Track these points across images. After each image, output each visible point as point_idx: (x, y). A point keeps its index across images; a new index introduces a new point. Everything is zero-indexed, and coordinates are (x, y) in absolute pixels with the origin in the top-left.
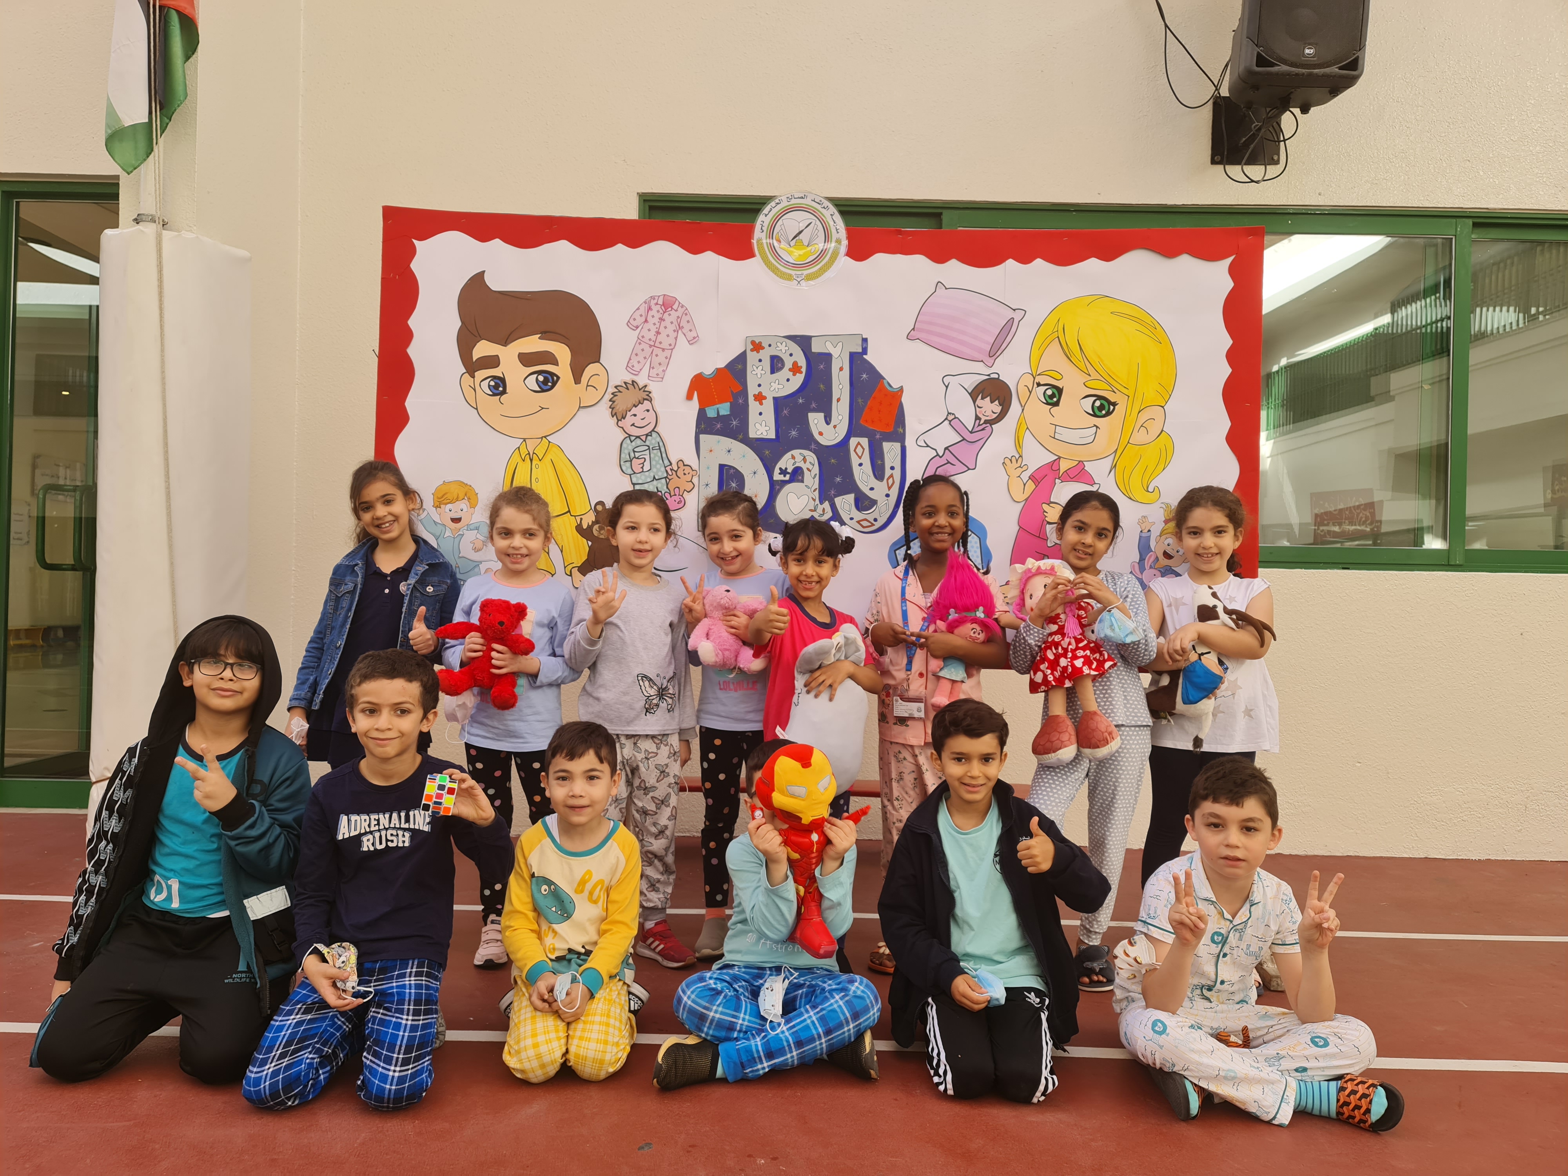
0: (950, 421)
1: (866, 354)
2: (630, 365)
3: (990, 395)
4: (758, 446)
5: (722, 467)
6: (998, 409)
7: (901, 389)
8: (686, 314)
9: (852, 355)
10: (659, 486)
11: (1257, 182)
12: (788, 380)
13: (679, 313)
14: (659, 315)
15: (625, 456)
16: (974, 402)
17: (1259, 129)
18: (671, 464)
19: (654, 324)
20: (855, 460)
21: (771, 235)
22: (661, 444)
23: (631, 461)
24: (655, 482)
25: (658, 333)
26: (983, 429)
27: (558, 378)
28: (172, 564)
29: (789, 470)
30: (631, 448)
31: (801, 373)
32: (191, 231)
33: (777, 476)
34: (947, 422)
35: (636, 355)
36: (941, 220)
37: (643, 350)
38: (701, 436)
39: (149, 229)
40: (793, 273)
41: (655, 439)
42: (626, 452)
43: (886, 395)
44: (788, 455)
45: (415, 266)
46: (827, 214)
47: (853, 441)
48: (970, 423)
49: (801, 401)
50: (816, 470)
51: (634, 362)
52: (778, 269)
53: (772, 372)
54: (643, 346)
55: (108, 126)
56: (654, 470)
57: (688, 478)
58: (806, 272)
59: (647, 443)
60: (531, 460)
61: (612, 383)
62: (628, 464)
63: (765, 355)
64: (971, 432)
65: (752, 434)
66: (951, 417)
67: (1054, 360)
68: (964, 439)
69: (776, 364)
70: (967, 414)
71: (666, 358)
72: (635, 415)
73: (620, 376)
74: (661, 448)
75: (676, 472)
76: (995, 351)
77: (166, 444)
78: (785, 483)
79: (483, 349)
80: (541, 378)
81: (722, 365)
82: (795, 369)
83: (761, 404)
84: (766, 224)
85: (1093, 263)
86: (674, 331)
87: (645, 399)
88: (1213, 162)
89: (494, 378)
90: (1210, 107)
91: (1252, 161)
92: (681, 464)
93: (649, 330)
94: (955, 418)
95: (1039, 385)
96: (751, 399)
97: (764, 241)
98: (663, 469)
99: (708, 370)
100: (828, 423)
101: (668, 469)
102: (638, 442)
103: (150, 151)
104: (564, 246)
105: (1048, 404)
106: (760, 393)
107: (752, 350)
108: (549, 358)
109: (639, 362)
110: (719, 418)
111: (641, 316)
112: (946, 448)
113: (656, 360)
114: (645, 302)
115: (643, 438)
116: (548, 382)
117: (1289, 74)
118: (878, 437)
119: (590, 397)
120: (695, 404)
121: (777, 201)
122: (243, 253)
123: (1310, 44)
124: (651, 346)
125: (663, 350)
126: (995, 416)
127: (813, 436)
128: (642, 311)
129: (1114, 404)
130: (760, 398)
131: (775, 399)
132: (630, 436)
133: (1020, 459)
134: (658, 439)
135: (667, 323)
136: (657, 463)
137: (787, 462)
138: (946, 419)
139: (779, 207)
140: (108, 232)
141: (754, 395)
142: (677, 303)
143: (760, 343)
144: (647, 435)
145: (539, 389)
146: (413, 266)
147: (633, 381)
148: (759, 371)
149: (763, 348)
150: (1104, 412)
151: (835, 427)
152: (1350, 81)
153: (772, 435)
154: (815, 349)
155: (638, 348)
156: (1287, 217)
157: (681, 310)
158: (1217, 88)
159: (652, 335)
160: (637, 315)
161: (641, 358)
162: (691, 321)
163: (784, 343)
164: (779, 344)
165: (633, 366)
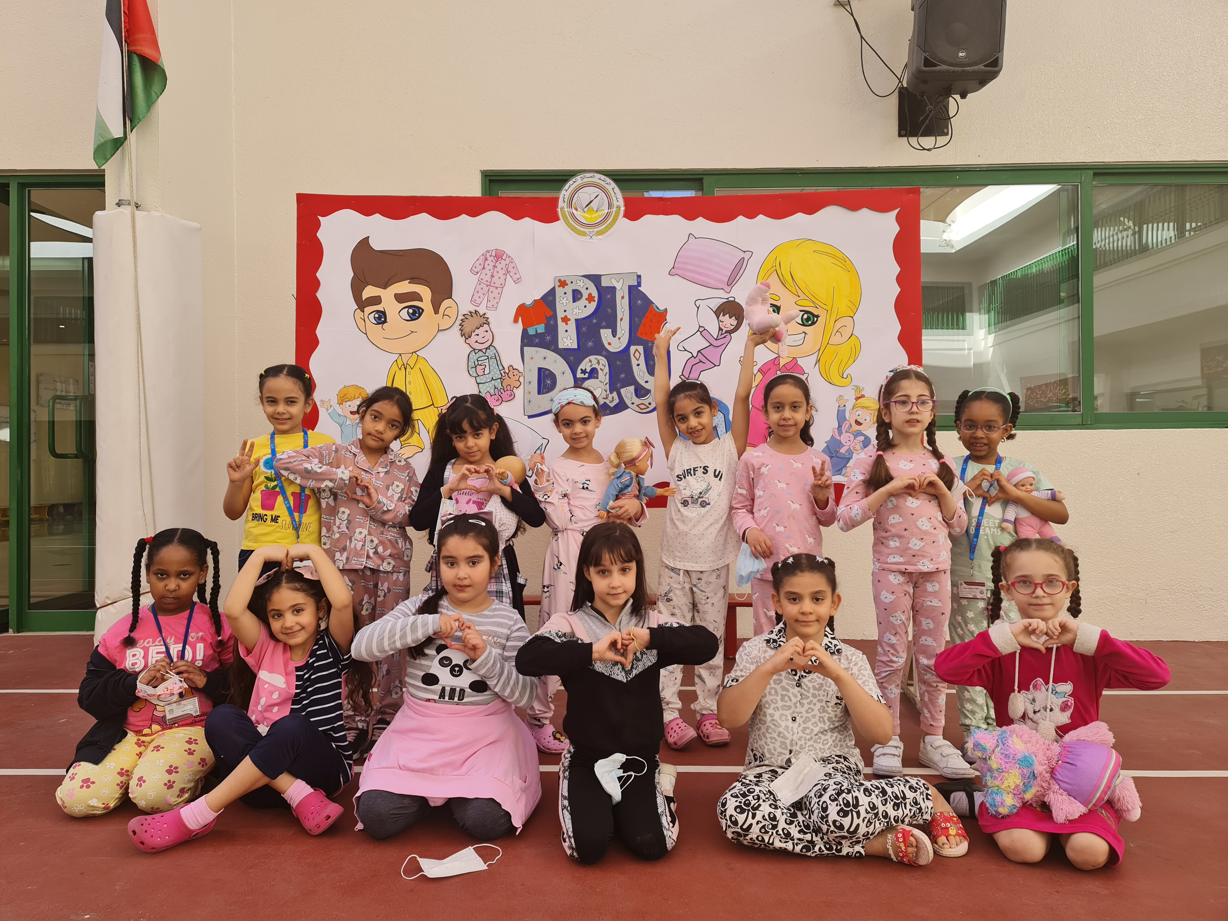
1: (640, 287)
2: (473, 300)
4: (565, 354)
5: (540, 369)
6: (735, 322)
7: (666, 310)
8: (512, 262)
9: (630, 287)
10: (496, 384)
11: (929, 150)
12: (585, 307)
13: (507, 262)
14: (492, 264)
15: (471, 364)
16: (718, 318)
17: (932, 110)
18: (504, 369)
19: (490, 270)
20: (634, 362)
21: (570, 205)
22: (497, 355)
24: (493, 382)
25: (492, 276)
26: (725, 337)
27: (423, 310)
29: (588, 370)
30: (475, 358)
31: (595, 301)
32: (158, 211)
33: (579, 375)
34: (699, 333)
35: (478, 292)
36: (703, 183)
37: (482, 289)
38: (525, 348)
39: (127, 211)
40: (586, 230)
42: (472, 361)
43: (655, 314)
44: (587, 360)
45: (321, 235)
47: (633, 349)
49: (595, 321)
50: (607, 369)
51: (476, 297)
52: (576, 228)
53: (574, 301)
54: (482, 286)
56: (492, 373)
57: (517, 378)
58: (595, 230)
59: (487, 354)
60: (405, 369)
62: (474, 369)
63: (569, 289)
64: (716, 340)
65: (561, 346)
66: (701, 329)
68: (711, 344)
69: (576, 295)
70: (713, 327)
71: (499, 293)
72: (478, 335)
73: (466, 307)
74: (497, 357)
76: (731, 281)
78: (584, 379)
79: (369, 291)
80: (411, 311)
81: (538, 297)
82: (590, 299)
83: (567, 324)
84: (566, 197)
85: (800, 217)
86: (504, 274)
87: (484, 323)
88: (900, 135)
89: (378, 312)
90: (896, 95)
91: (927, 133)
92: (511, 368)
93: (486, 274)
96: (559, 320)
97: (566, 209)
98: (498, 372)
99: (529, 302)
100: (614, 336)
101: (502, 372)
102: (481, 354)
104: (424, 216)
106: (566, 316)
107: (559, 286)
108: (416, 296)
109: (479, 297)
110: (537, 335)
111: (480, 264)
112: (699, 352)
113: (491, 296)
114: (483, 255)
115: (484, 351)
116: (416, 314)
117: (948, 71)
119: (446, 323)
120: (520, 326)
121: (574, 180)
122: (196, 225)
123: (963, 49)
125: (497, 288)
126: (733, 327)
127: (604, 345)
128: (481, 261)
129: (817, 317)
130: (566, 320)
131: (577, 320)
132: (474, 349)
134: (495, 351)
135: (499, 269)
136: (494, 368)
137: (586, 365)
139: (576, 184)
140: (98, 212)
141: (562, 318)
142: (505, 255)
143: (565, 281)
144: (486, 349)
146: (318, 235)
147: (476, 311)
148: (564, 301)
149: (567, 284)
150: (810, 322)
151: (619, 338)
152: (993, 75)
153: (575, 346)
154: (604, 284)
155: (479, 287)
156: (956, 173)
157: (508, 260)
158: (900, 81)
159: (488, 278)
160: (477, 264)
161: (480, 294)
162: (515, 267)
163: (582, 281)
164: (578, 281)
165: (476, 300)
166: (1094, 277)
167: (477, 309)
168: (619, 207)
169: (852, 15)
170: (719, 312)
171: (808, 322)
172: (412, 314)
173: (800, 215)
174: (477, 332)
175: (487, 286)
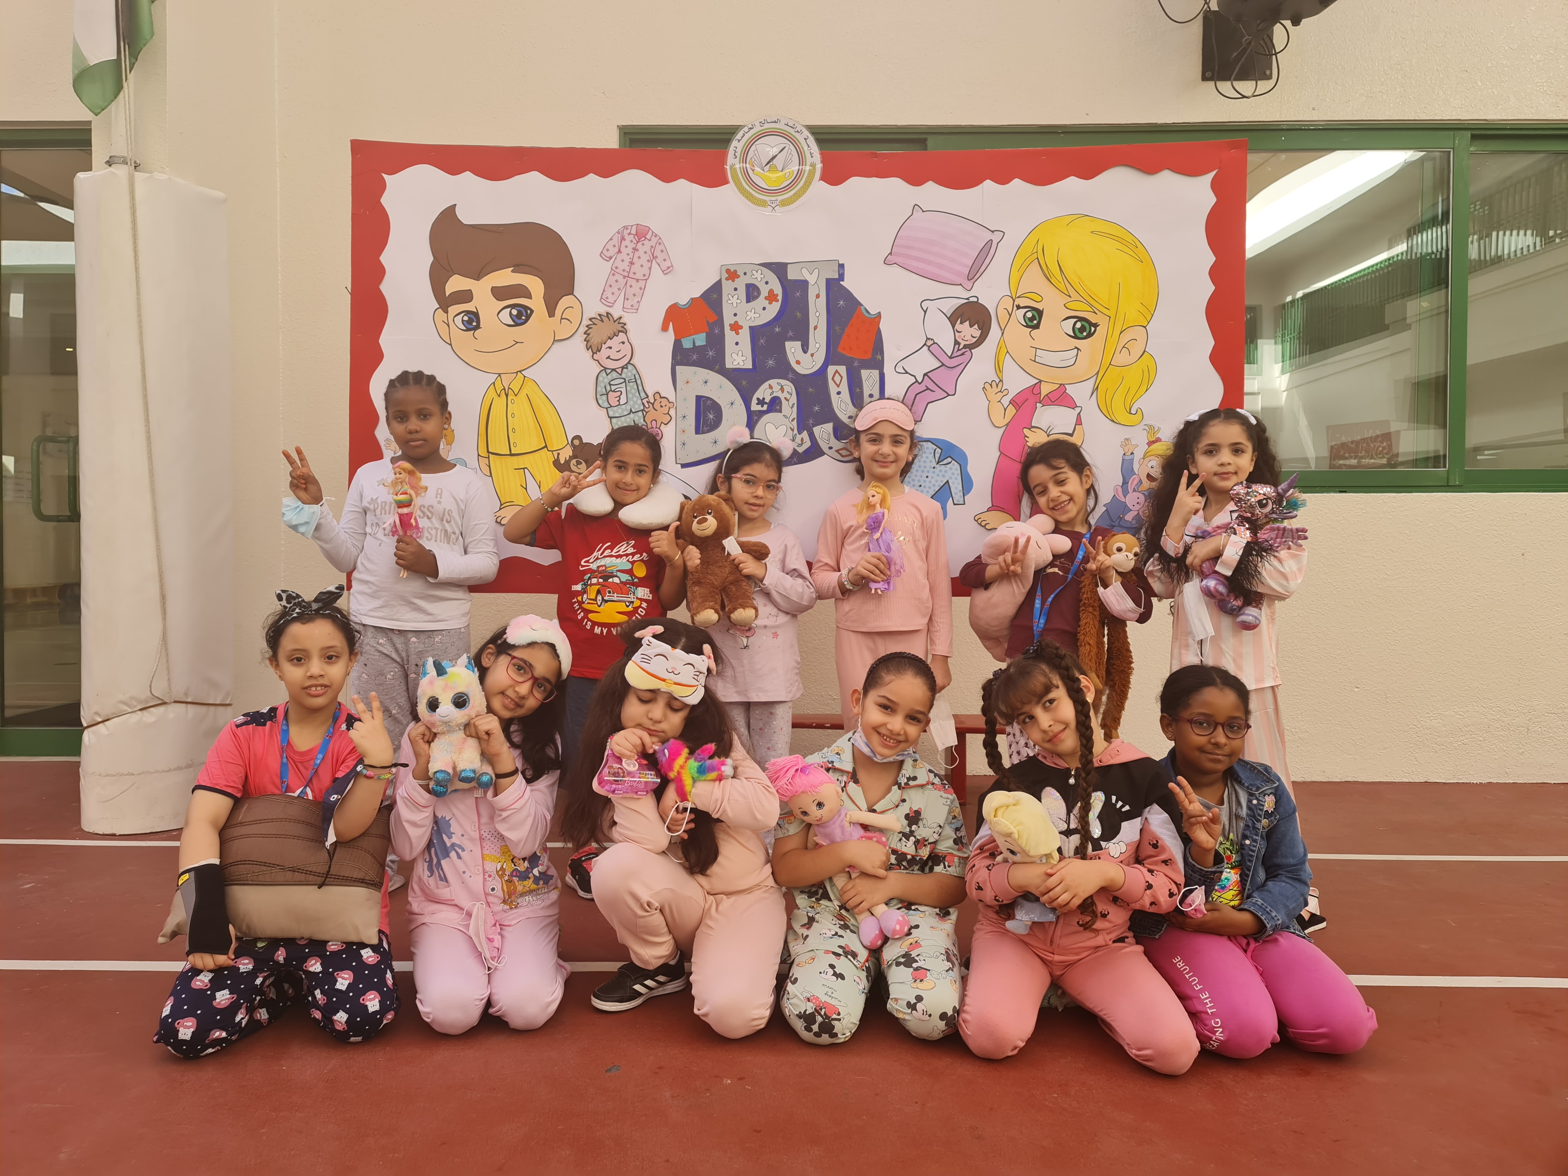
0: (929, 347)
1: (843, 280)
2: (604, 297)
4: (734, 376)
5: (699, 398)
6: (977, 333)
7: (879, 315)
8: (660, 244)
9: (829, 282)
10: (636, 419)
11: (1249, 98)
12: (764, 309)
13: (653, 243)
14: (631, 245)
15: (601, 390)
16: (953, 327)
17: (1250, 43)
18: (647, 397)
19: (628, 254)
20: (833, 389)
22: (637, 376)
23: (607, 394)
24: (632, 415)
25: (632, 263)
26: (963, 354)
27: (532, 311)
28: (155, 509)
29: (767, 400)
30: (607, 381)
31: (778, 301)
32: (164, 172)
33: (755, 407)
34: (925, 348)
35: (610, 286)
36: (926, 145)
37: (617, 281)
38: (678, 368)
39: (120, 171)
40: (767, 199)
41: (631, 371)
42: (603, 385)
43: (864, 322)
44: (766, 385)
45: (386, 200)
46: (800, 138)
47: (831, 369)
48: (949, 348)
49: (777, 330)
50: (794, 399)
51: (608, 293)
52: (752, 195)
53: (748, 301)
54: (617, 277)
55: (75, 66)
56: (631, 403)
57: (665, 410)
58: (780, 198)
59: (623, 376)
60: (507, 395)
62: (604, 397)
63: (741, 283)
64: (950, 358)
65: (729, 365)
66: (929, 343)
67: (1034, 282)
68: (943, 365)
69: (752, 293)
70: (946, 339)
71: (641, 289)
72: (610, 348)
73: (593, 308)
74: (637, 380)
75: (653, 404)
76: (974, 274)
77: (145, 389)
78: (762, 413)
79: (455, 284)
80: (515, 312)
81: (697, 294)
82: (771, 297)
83: (737, 333)
84: (739, 150)
85: (1072, 183)
86: (648, 261)
87: (619, 331)
88: (1204, 78)
89: (467, 312)
90: (1199, 21)
91: (1243, 76)
92: (657, 396)
93: (623, 261)
94: (934, 343)
95: (1019, 307)
96: (727, 328)
98: (639, 402)
99: (683, 301)
100: (805, 352)
102: (614, 375)
103: (120, 88)
105: (1027, 326)
106: (736, 322)
107: (727, 279)
109: (613, 294)
110: (695, 349)
111: (614, 246)
112: (925, 375)
113: (630, 291)
114: (618, 232)
115: (619, 371)
116: (522, 316)
118: (856, 364)
119: (564, 330)
120: (670, 335)
122: (219, 194)
124: (625, 277)
125: (638, 280)
127: (790, 365)
128: (615, 241)
129: (1096, 325)
130: (736, 327)
131: (752, 329)
132: (605, 369)
133: (1000, 384)
134: (634, 372)
135: (641, 253)
136: (634, 395)
137: (764, 392)
138: (925, 344)
139: (752, 132)
140: (81, 175)
141: (730, 325)
142: (650, 232)
143: (735, 271)
144: (623, 368)
145: (513, 323)
146: (382, 201)
147: (608, 313)
148: (734, 300)
149: (739, 276)
150: (1085, 334)
151: (812, 355)
153: (749, 365)
154: (791, 276)
155: (612, 279)
156: (1282, 133)
157: (654, 240)
158: (1206, 3)
159: (625, 265)
160: (610, 246)
161: (615, 290)
162: (664, 250)
163: (760, 271)
164: (754, 272)
165: (607, 298)
166: (1469, 282)
167: (610, 310)
168: (813, 165)
170: (956, 317)
171: (1082, 333)
172: (516, 316)
173: (1072, 179)
174: (609, 343)
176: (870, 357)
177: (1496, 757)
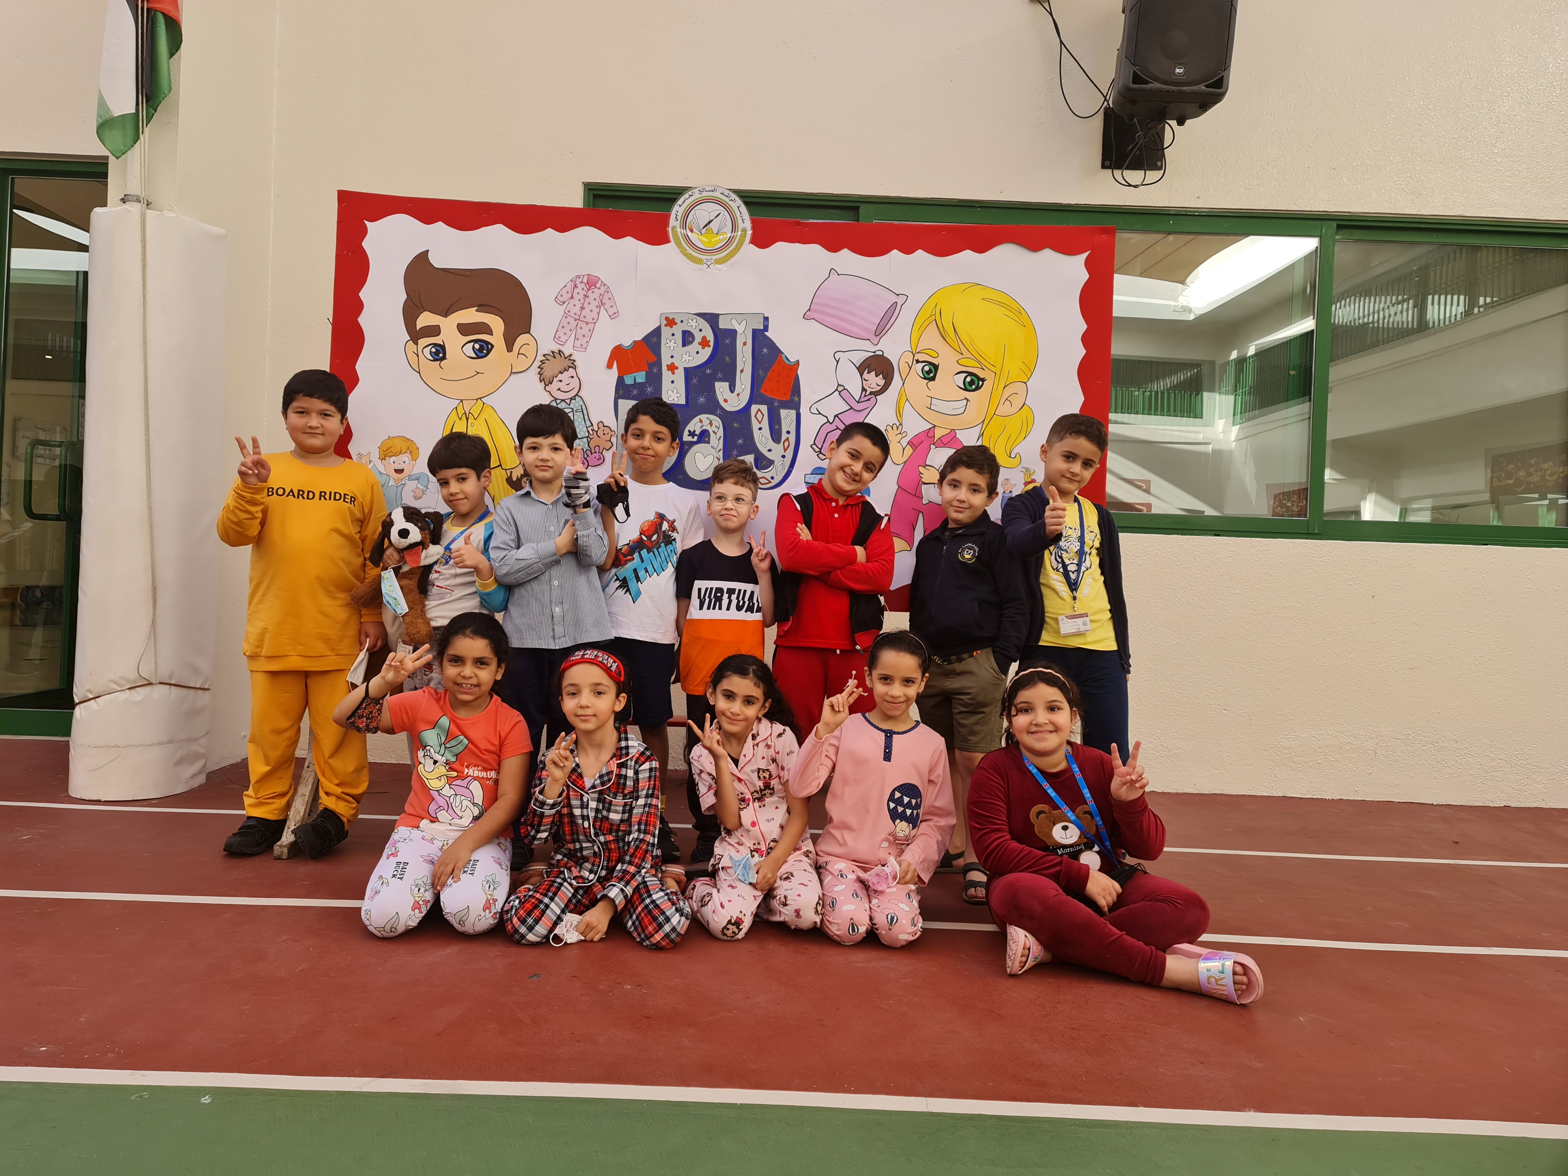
0: (840, 392)
1: (767, 331)
2: (557, 336)
3: (875, 370)
6: (881, 381)
7: (797, 363)
8: (608, 292)
9: (755, 332)
11: (1136, 186)
12: (698, 353)
13: (602, 291)
14: (583, 293)
16: (861, 376)
17: (1141, 139)
18: (592, 425)
19: (580, 300)
20: (755, 425)
21: (684, 225)
22: (584, 407)
25: (583, 308)
26: (869, 400)
27: (493, 346)
29: (697, 433)
31: (710, 346)
32: (173, 211)
34: (837, 393)
35: (563, 327)
36: (859, 213)
37: (569, 323)
38: (620, 401)
39: (134, 208)
43: (784, 368)
44: (697, 419)
45: (367, 244)
47: (754, 408)
48: (857, 394)
49: (708, 371)
50: (721, 433)
51: (561, 334)
53: (684, 345)
54: (569, 319)
55: (99, 116)
58: (714, 257)
59: (572, 406)
60: (467, 419)
61: (542, 352)
63: (678, 330)
64: (858, 402)
66: (840, 389)
67: (931, 340)
68: (852, 408)
69: (687, 338)
70: (855, 387)
71: (590, 330)
72: (561, 381)
73: (547, 346)
75: (597, 432)
76: (880, 331)
77: (146, 401)
78: (692, 444)
79: (426, 319)
80: (477, 346)
81: (639, 338)
82: (704, 343)
83: (673, 373)
84: (680, 214)
85: (967, 255)
86: (597, 307)
87: (570, 367)
88: (1104, 167)
89: (435, 345)
90: (1100, 117)
91: (1137, 165)
93: (575, 305)
94: (844, 389)
95: (918, 361)
96: (664, 368)
97: (678, 230)
98: (585, 429)
99: (627, 343)
100: (732, 392)
101: (590, 429)
103: (136, 139)
104: (500, 228)
105: (925, 378)
106: (673, 364)
107: (666, 325)
108: (486, 329)
109: (565, 334)
110: (636, 385)
111: (568, 292)
112: (836, 416)
113: (580, 332)
114: (572, 281)
115: (568, 401)
116: (483, 350)
117: (1161, 91)
118: (776, 404)
120: (614, 372)
121: (690, 193)
122: (220, 231)
123: (1180, 64)
125: (587, 323)
126: (879, 388)
127: (719, 402)
128: (569, 288)
129: (983, 380)
130: (672, 368)
131: (686, 370)
132: (556, 399)
133: (900, 427)
134: (581, 403)
135: (591, 299)
137: (695, 425)
138: (837, 390)
139: (692, 199)
140: (97, 210)
141: (667, 365)
142: (600, 282)
143: (673, 319)
144: (571, 399)
145: (475, 356)
146: (364, 244)
147: (559, 351)
148: (672, 344)
149: (676, 324)
150: (974, 387)
151: (738, 395)
152: (1217, 98)
153: (683, 401)
154: (722, 325)
155: (565, 321)
156: (1169, 217)
157: (603, 289)
158: (1106, 99)
159: (577, 310)
160: (564, 292)
161: (567, 330)
162: (612, 298)
163: (695, 320)
164: (690, 320)
165: (560, 337)
167: (561, 348)
168: (744, 231)
169: (1051, 14)
170: (864, 367)
171: (971, 386)
172: (478, 350)
173: (968, 252)
174: (560, 377)
175: (576, 320)
176: (789, 398)
177: (1347, 776)
